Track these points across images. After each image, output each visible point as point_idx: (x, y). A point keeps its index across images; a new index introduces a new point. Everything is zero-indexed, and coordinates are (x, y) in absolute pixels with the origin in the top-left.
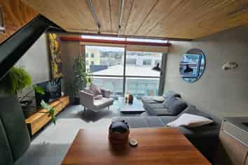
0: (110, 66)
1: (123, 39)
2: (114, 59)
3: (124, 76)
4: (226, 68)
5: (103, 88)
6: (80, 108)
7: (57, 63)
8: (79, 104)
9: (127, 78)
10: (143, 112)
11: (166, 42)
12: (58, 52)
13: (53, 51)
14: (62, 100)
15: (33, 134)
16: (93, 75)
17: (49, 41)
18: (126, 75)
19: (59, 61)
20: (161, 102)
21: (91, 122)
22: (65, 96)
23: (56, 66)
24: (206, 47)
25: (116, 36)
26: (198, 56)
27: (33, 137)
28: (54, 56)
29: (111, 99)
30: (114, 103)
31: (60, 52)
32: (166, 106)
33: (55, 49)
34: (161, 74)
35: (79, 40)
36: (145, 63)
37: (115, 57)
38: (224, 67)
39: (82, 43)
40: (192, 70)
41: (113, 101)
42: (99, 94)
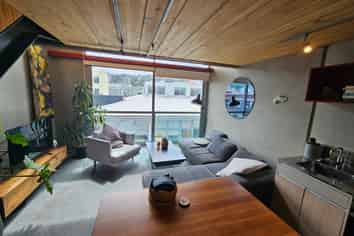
0: (126, 96)
1: (151, 61)
2: (130, 86)
3: (153, 113)
4: (277, 102)
5: (122, 131)
6: (87, 163)
7: (43, 93)
8: (84, 157)
9: (157, 115)
10: (183, 161)
11: (207, 67)
12: (44, 75)
13: (35, 74)
14: (55, 152)
15: (6, 215)
16: (105, 112)
18: (156, 110)
19: (47, 89)
20: (205, 146)
21: (108, 183)
22: (60, 145)
23: (42, 98)
24: (254, 76)
25: (145, 56)
26: (244, 86)
27: (7, 220)
28: (38, 82)
29: (136, 146)
30: (141, 151)
31: (48, 76)
32: (212, 150)
33: (38, 69)
34: (202, 108)
35: (81, 58)
36: (177, 93)
37: (132, 84)
38: (274, 100)
39: (86, 62)
40: (238, 103)
41: (139, 149)
42: (117, 139)
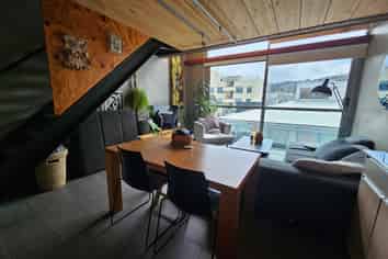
7: (178, 90)
12: (181, 78)
13: (174, 77)
17: (171, 66)
19: (181, 88)
28: (175, 83)
31: (183, 78)
33: (177, 74)
39: (206, 65)
42: (216, 127)
